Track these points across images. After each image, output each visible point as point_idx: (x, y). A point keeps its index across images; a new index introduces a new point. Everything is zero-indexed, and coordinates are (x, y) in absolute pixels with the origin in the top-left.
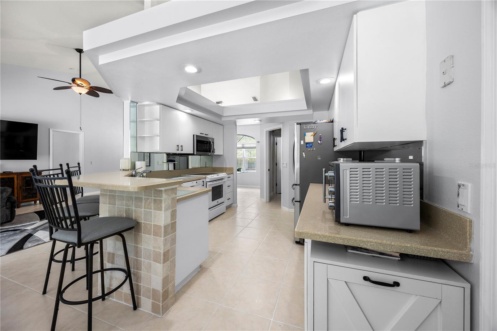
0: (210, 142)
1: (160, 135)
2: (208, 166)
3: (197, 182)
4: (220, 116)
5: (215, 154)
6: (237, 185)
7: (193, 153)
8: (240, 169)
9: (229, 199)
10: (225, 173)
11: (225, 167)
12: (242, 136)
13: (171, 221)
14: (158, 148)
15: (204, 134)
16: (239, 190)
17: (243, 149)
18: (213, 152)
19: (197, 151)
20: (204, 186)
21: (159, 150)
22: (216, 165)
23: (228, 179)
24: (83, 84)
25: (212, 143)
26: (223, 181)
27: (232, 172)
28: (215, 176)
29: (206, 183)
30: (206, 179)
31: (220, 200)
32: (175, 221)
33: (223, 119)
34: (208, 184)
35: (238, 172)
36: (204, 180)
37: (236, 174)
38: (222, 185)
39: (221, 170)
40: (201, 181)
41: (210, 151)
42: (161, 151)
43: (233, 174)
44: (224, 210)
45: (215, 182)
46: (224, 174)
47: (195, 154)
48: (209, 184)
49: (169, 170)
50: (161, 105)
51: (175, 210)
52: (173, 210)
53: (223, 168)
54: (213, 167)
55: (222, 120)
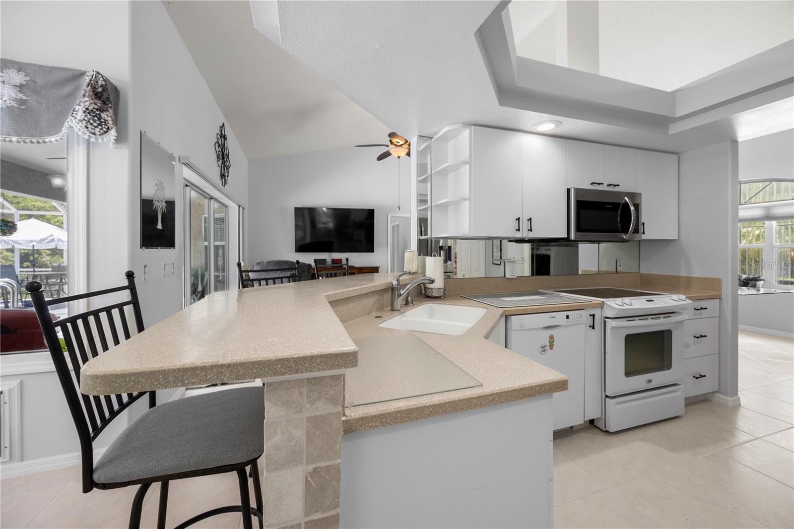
0: (626, 205)
1: (470, 195)
2: (622, 271)
3: (568, 317)
4: (661, 122)
5: (644, 237)
6: (740, 326)
7: (566, 236)
8: (756, 279)
9: (702, 376)
10: (683, 297)
11: (684, 273)
12: (761, 185)
13: (307, 514)
14: (467, 228)
15: (605, 184)
16: (745, 342)
17: (766, 222)
18: (636, 231)
19: (579, 229)
20: (593, 328)
21: (468, 233)
22: (651, 267)
23: (695, 315)
24: (399, 142)
25: (632, 208)
26: (674, 319)
27: (715, 293)
28: (638, 304)
29: (605, 322)
30: (602, 308)
31: (659, 377)
32: (332, 513)
33: (675, 129)
34: (611, 324)
35: (744, 291)
36: (597, 312)
37: (735, 297)
38: (669, 332)
39: (670, 284)
40: (585, 314)
41: (626, 231)
42: (472, 235)
43: (720, 298)
44: (679, 408)
45: (637, 322)
46: (675, 297)
47: (573, 239)
48: (614, 325)
49: (505, 276)
50: (473, 127)
51: (334, 472)
52: (315, 469)
53: (677, 277)
54: (641, 275)
55: (670, 133)
